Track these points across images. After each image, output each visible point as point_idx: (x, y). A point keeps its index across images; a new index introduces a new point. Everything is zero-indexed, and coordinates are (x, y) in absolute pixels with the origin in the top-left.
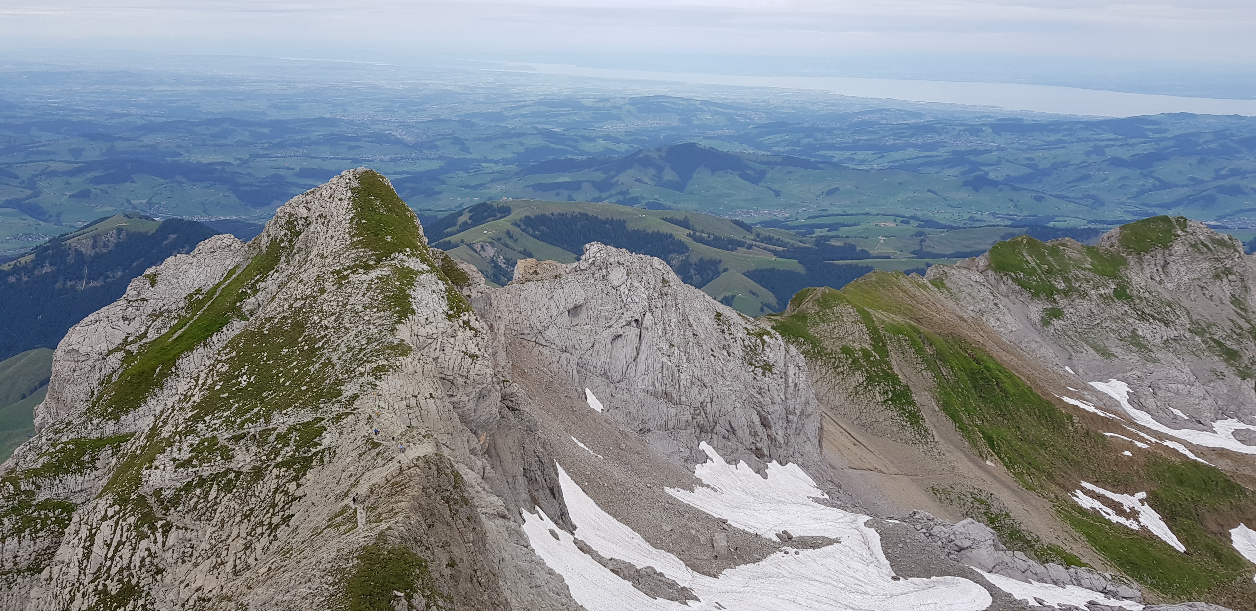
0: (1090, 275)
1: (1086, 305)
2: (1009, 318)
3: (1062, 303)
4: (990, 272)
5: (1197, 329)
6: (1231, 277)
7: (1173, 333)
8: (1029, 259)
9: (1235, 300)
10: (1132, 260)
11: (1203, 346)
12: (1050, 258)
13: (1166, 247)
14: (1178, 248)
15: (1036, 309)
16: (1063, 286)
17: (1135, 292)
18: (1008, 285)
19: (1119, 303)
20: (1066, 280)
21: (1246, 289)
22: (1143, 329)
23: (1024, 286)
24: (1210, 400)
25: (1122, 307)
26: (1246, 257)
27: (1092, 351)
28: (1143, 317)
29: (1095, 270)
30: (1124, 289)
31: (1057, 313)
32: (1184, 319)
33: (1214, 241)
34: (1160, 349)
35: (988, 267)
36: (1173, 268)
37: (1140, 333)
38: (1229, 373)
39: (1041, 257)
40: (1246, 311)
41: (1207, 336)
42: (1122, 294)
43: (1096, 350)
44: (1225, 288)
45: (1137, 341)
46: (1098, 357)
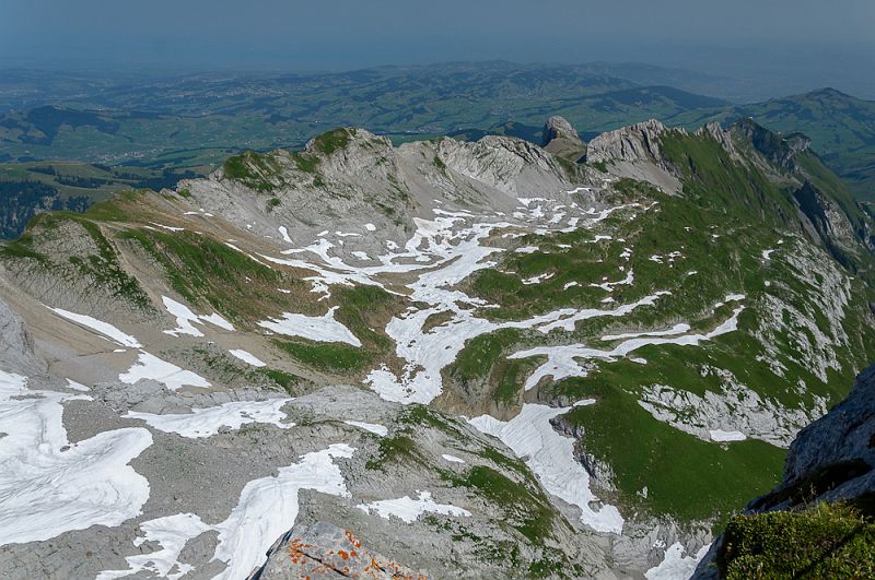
0: (296, 173)
1: (296, 193)
2: (242, 211)
3: (279, 195)
4: (226, 180)
5: (369, 199)
6: (387, 163)
7: (354, 204)
8: (253, 167)
9: (390, 177)
10: (324, 159)
11: (373, 209)
12: (268, 165)
13: (344, 148)
14: (352, 148)
15: (263, 200)
16: (278, 183)
17: (327, 181)
18: (239, 188)
19: (317, 189)
20: (280, 178)
21: (396, 169)
22: (334, 204)
23: (251, 186)
24: (378, 243)
25: (318, 191)
26: (395, 149)
27: (302, 224)
28: (333, 196)
29: (300, 168)
30: (319, 179)
31: (276, 202)
32: (360, 194)
33: (374, 141)
34: (346, 216)
35: (224, 176)
36: (350, 162)
37: (333, 207)
38: (389, 223)
39: (261, 165)
40: (396, 182)
41: (375, 202)
42: (318, 183)
43: (305, 223)
44: (384, 170)
45: (331, 213)
46: (307, 228)
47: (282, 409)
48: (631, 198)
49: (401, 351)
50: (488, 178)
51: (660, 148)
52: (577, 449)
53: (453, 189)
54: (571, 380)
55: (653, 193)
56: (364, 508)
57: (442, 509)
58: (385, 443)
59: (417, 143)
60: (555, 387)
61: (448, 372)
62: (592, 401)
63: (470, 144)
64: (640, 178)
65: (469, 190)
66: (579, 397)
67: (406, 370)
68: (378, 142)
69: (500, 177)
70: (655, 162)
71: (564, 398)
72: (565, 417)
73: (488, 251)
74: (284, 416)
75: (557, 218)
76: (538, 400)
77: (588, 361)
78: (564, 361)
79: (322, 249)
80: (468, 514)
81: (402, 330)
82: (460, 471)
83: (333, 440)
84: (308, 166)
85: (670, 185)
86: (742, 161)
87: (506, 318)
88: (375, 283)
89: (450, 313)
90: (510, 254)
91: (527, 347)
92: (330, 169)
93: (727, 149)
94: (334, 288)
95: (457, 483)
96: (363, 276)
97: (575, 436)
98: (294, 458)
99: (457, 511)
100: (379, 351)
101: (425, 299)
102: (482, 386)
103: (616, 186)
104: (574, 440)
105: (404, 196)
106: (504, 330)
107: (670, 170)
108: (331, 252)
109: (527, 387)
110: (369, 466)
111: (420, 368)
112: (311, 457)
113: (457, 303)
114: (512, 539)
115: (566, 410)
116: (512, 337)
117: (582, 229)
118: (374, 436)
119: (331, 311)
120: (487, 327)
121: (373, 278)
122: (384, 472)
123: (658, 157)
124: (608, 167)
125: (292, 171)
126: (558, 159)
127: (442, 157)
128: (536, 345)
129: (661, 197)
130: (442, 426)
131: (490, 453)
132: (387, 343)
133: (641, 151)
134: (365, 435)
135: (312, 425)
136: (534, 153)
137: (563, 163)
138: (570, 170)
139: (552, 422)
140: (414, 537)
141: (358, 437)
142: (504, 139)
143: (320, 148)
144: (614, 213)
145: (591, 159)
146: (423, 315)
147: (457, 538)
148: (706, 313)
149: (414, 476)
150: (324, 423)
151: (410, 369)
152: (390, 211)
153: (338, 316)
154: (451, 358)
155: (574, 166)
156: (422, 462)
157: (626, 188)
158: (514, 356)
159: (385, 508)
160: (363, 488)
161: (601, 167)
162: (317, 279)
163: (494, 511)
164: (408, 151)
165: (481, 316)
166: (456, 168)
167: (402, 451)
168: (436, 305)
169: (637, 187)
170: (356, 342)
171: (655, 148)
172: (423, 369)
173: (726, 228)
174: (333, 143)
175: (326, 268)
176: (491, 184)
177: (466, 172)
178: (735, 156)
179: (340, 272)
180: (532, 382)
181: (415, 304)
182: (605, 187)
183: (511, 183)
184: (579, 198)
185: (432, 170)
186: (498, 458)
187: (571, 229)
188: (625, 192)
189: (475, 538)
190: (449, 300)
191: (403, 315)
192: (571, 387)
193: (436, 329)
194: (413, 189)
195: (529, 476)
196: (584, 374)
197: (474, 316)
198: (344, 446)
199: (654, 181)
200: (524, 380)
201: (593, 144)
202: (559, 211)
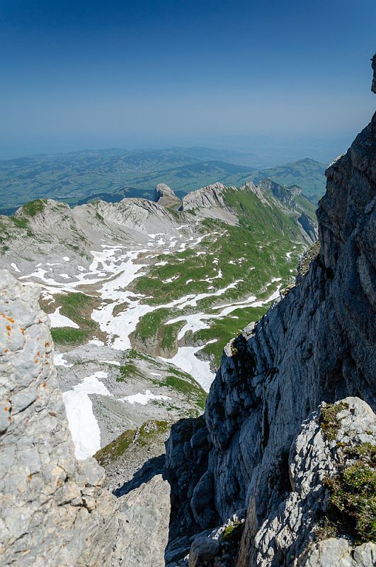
0: (15, 229)
1: (17, 242)
3: (7, 244)
5: (62, 242)
6: (68, 219)
7: (54, 246)
9: (72, 228)
10: (30, 219)
11: (65, 248)
13: (42, 212)
14: (47, 211)
16: (5, 236)
17: (35, 232)
19: (30, 238)
20: (6, 233)
21: (74, 222)
24: (73, 268)
25: (31, 240)
26: (72, 210)
27: (24, 260)
28: (40, 242)
29: (17, 226)
30: (30, 232)
31: (6, 248)
32: (56, 239)
33: (58, 206)
34: (50, 253)
36: (47, 219)
37: (41, 248)
38: (77, 255)
40: (76, 230)
41: (66, 243)
42: (30, 234)
43: (27, 259)
44: (67, 223)
45: (41, 252)
46: (28, 262)
47: (63, 358)
48: (212, 229)
49: (103, 328)
50: (129, 224)
51: (224, 199)
52: (212, 366)
53: (110, 232)
54: (202, 331)
55: (224, 225)
56: (121, 400)
57: (158, 398)
58: (122, 368)
59: (84, 205)
60: (195, 336)
61: (132, 336)
62: (216, 340)
63: (116, 203)
64: (215, 217)
65: (120, 232)
66: (208, 340)
67: (108, 338)
68: (61, 206)
69: (136, 222)
70: (222, 207)
71: (200, 340)
72: (203, 350)
73: (139, 267)
74: (66, 362)
75: (173, 244)
76: (186, 344)
77: (209, 320)
78: (196, 322)
79: (40, 274)
80: (170, 399)
81: (101, 316)
82: (161, 379)
83: (95, 370)
84: (22, 224)
85: (232, 220)
86: (268, 204)
87: (159, 303)
88: (79, 291)
89: (126, 304)
90: (152, 267)
91: (174, 317)
92: (35, 224)
93: (259, 197)
94: (56, 296)
95: (161, 385)
96: (70, 288)
97: (210, 360)
98: (78, 381)
99: (165, 398)
100: (90, 329)
101: (109, 298)
102: (153, 341)
103: (203, 223)
104: (209, 362)
105: (83, 239)
106: (159, 310)
107: (231, 211)
108: (47, 276)
109: (179, 338)
110: (118, 380)
111: (116, 336)
112: (86, 379)
113: (129, 297)
114: (194, 408)
115: (202, 347)
116: (165, 313)
117: (189, 249)
118: (115, 366)
119: (57, 310)
120: (149, 309)
121: (76, 288)
122: (126, 382)
123: (223, 204)
124: (196, 212)
125: (12, 228)
126: (168, 209)
127: (100, 213)
128: (179, 315)
129: (228, 227)
130: (146, 359)
131: (172, 370)
132: (94, 325)
133: (213, 201)
134: (111, 367)
135: (83, 363)
136: (154, 207)
137: (171, 212)
138: (176, 215)
139: (196, 355)
140: (149, 411)
141: (107, 367)
142: (135, 200)
143: (27, 213)
144: (205, 239)
145: (185, 208)
146: (111, 306)
147: (169, 409)
148: (263, 290)
149: (141, 384)
150: (89, 362)
151: (110, 337)
152: (76, 248)
153: (62, 312)
154: (133, 328)
155: (177, 213)
156: (142, 376)
157: (209, 223)
158: (168, 323)
159: (132, 399)
160: (118, 391)
161: (192, 212)
162: (45, 292)
163: (182, 396)
164: (79, 211)
165: (144, 303)
166: (109, 219)
167: (132, 371)
168: (117, 300)
169: (215, 223)
170: (76, 326)
171: (220, 199)
172: (118, 337)
173: (266, 242)
174: (34, 209)
175: (47, 285)
176: (131, 227)
177: (115, 221)
178: (264, 201)
179: (56, 287)
180: (181, 335)
181: (105, 301)
182: (197, 224)
183: (142, 225)
184: (184, 231)
185: (97, 221)
186: (177, 373)
187: (183, 250)
188: (209, 226)
189: (177, 409)
190: (124, 297)
191: (100, 308)
192: (203, 335)
193: (121, 313)
194: (87, 234)
195: (193, 380)
196: (209, 327)
197: (141, 304)
198: (102, 372)
199: (223, 219)
200: (176, 335)
201: (185, 199)
202: (173, 240)
